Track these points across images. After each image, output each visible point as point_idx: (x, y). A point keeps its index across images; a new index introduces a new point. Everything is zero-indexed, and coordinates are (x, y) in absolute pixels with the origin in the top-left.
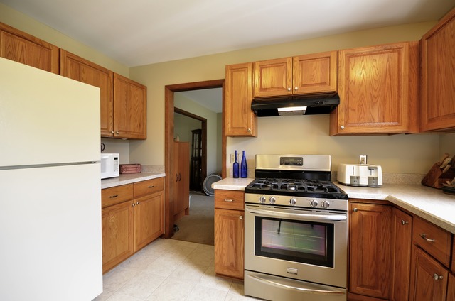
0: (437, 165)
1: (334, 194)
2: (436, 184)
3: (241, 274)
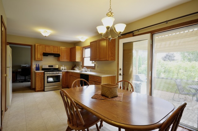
3: (43, 89)
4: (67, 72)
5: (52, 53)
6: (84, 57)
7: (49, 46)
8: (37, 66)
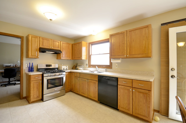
0: (74, 65)
1: (61, 71)
2: (74, 69)
3: (41, 98)
4: (70, 72)
5: (51, 49)
6: (90, 54)
7: (48, 40)
8: (31, 66)
